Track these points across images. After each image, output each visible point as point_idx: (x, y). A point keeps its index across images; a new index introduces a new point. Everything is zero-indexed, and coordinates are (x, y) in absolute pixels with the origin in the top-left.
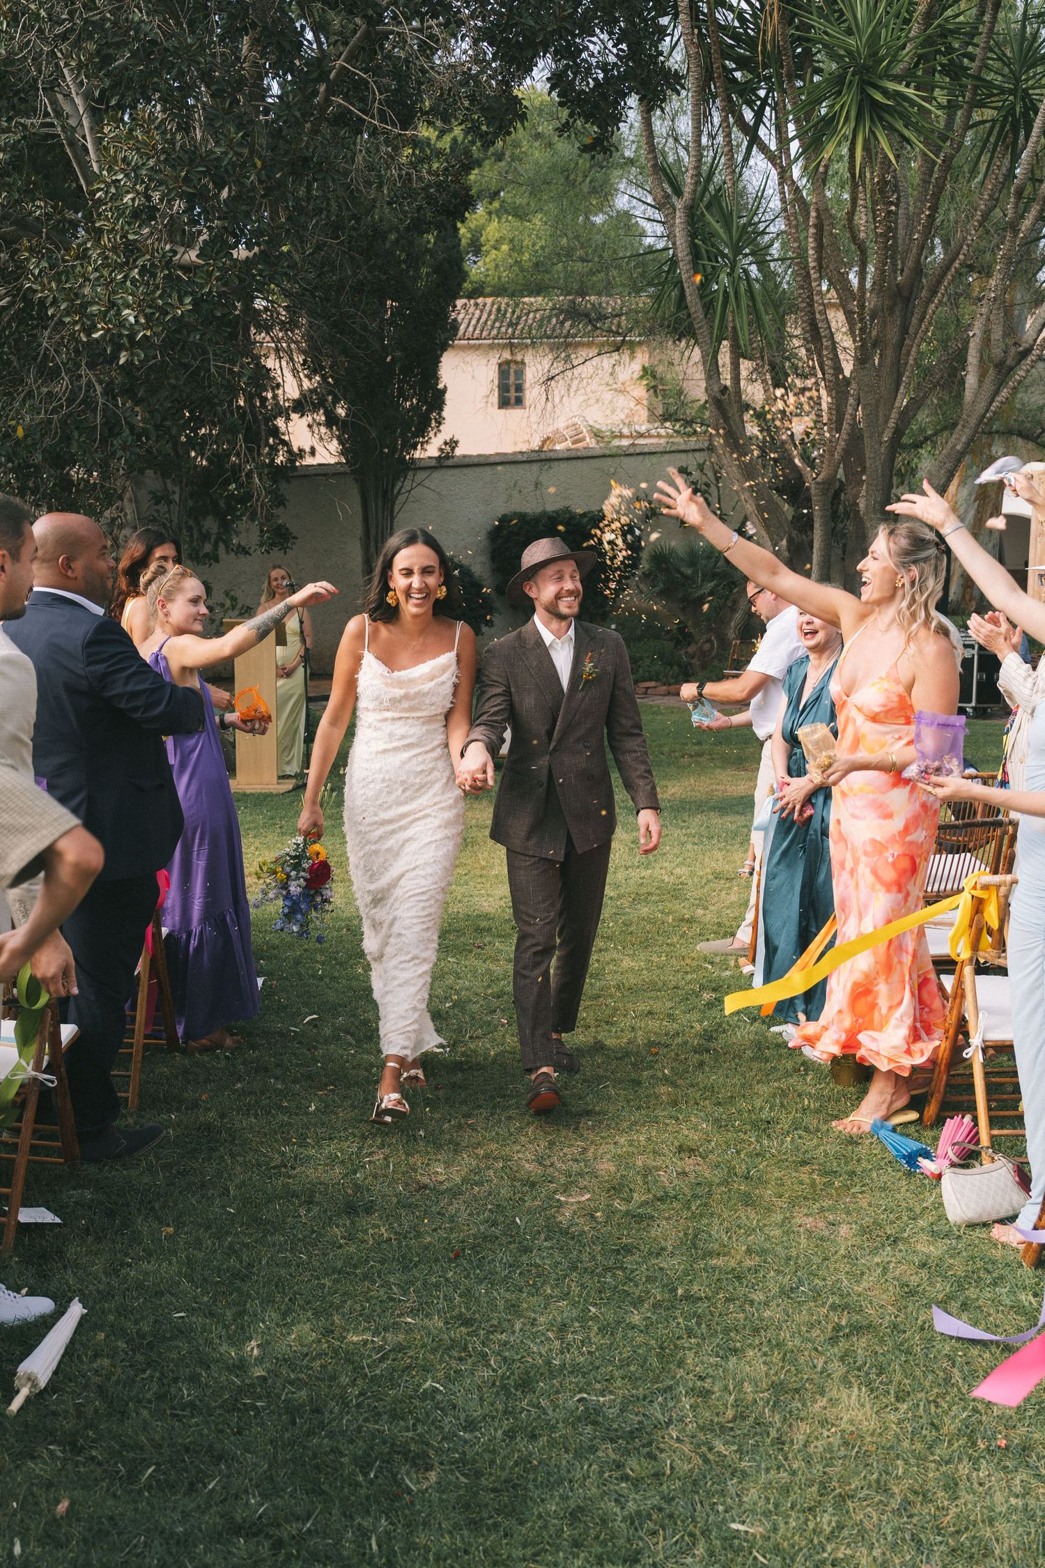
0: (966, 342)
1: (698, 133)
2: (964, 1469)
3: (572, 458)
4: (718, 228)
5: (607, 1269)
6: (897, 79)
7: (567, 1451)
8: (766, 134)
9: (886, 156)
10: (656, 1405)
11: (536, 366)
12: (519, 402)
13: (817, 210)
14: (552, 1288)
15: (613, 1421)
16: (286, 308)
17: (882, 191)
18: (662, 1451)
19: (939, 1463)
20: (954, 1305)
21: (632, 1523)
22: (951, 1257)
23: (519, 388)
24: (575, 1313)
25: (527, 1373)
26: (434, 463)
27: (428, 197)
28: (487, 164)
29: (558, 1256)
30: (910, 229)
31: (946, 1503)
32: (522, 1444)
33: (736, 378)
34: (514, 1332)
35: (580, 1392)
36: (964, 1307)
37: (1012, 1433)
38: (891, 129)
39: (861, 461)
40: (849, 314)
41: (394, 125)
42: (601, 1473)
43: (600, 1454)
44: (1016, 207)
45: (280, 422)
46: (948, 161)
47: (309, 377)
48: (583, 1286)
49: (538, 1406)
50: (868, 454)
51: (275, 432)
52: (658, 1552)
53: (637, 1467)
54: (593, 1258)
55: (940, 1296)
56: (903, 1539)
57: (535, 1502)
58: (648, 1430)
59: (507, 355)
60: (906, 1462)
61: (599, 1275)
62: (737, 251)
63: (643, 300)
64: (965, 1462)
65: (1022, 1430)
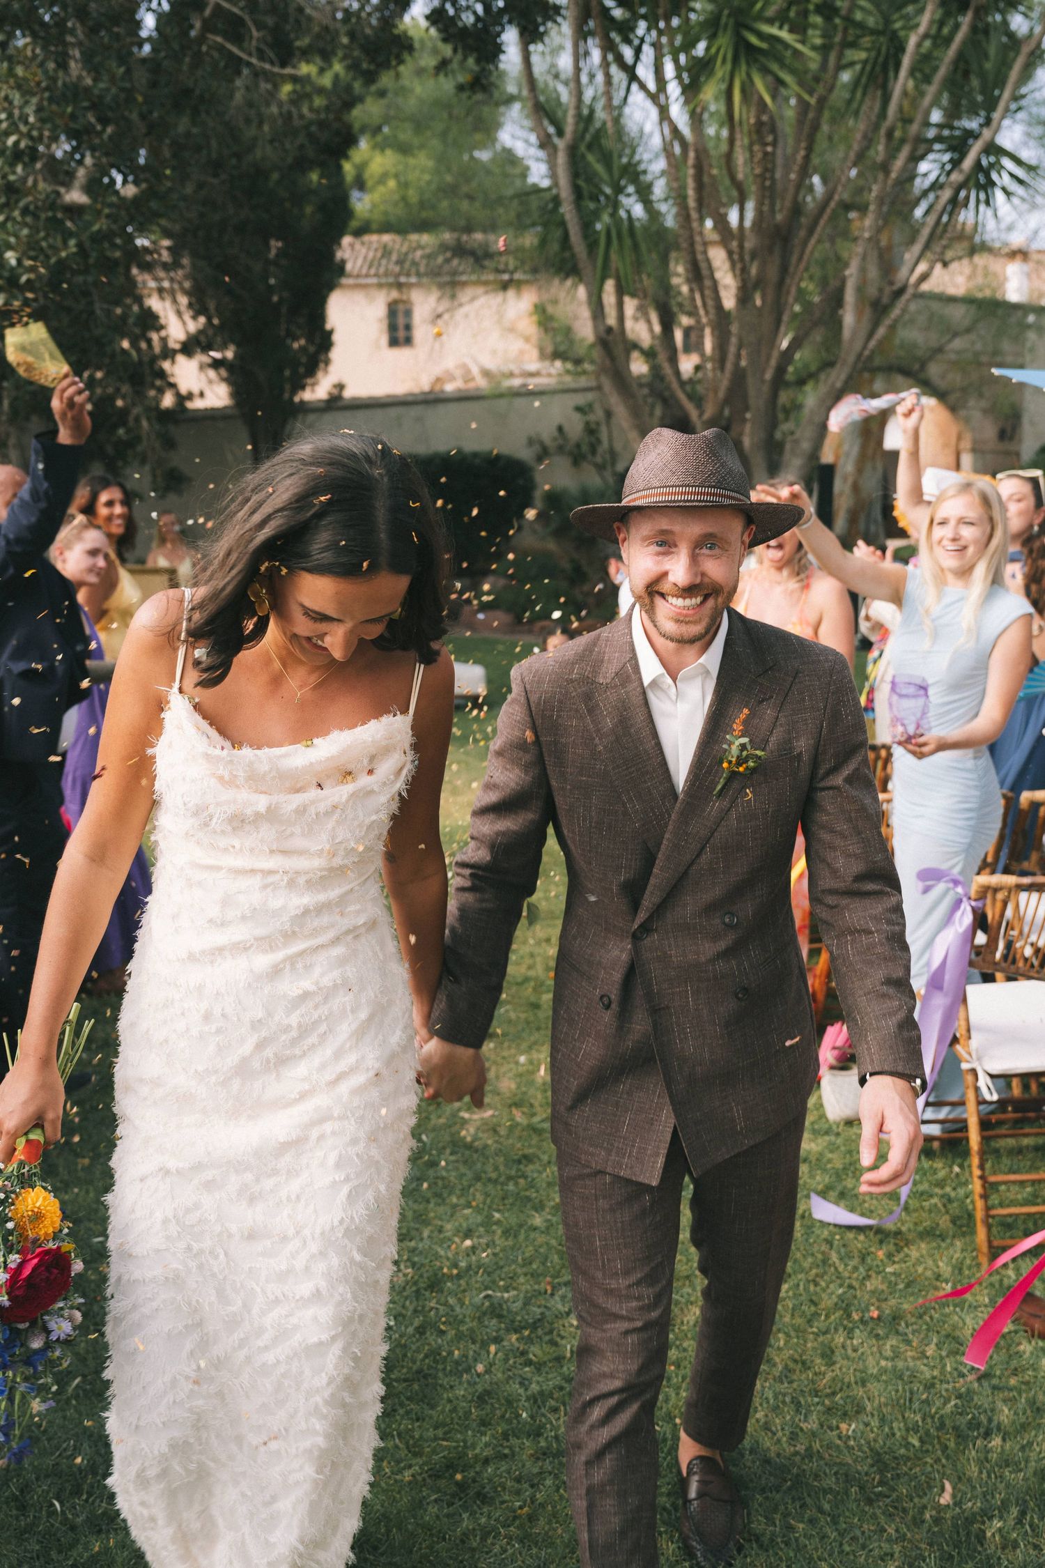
0: (843, 281)
1: (578, 70)
2: (840, 1338)
3: (463, 398)
4: (599, 168)
5: (510, 1178)
6: (771, 21)
7: (474, 1342)
8: (645, 72)
9: (761, 99)
10: (557, 1298)
11: (424, 304)
12: (408, 341)
13: (696, 151)
14: (458, 1198)
15: (516, 1313)
16: (169, 249)
17: (758, 132)
18: (562, 1338)
19: (817, 1335)
20: (833, 1194)
21: (535, 1401)
22: (831, 1152)
23: (408, 327)
24: (479, 1219)
25: (436, 1275)
26: (322, 405)
27: (310, 136)
28: (369, 100)
29: (463, 1169)
30: (787, 168)
31: (823, 1368)
32: (431, 1338)
33: (621, 318)
34: (422, 1239)
35: (486, 1288)
36: (842, 1195)
37: (884, 1305)
38: (765, 71)
39: (745, 397)
40: (730, 253)
41: (272, 63)
42: (506, 1360)
43: (505, 1343)
44: (887, 146)
45: (166, 365)
46: (822, 101)
47: (194, 318)
48: (487, 1195)
49: (446, 1304)
50: (752, 392)
51: (162, 374)
52: (559, 1426)
53: (539, 1352)
54: (496, 1169)
55: (820, 1187)
56: (784, 1402)
57: (445, 1389)
58: (549, 1319)
59: (394, 294)
60: (787, 1335)
61: (502, 1184)
62: (619, 190)
63: (529, 240)
64: (841, 1330)
65: (893, 1302)
